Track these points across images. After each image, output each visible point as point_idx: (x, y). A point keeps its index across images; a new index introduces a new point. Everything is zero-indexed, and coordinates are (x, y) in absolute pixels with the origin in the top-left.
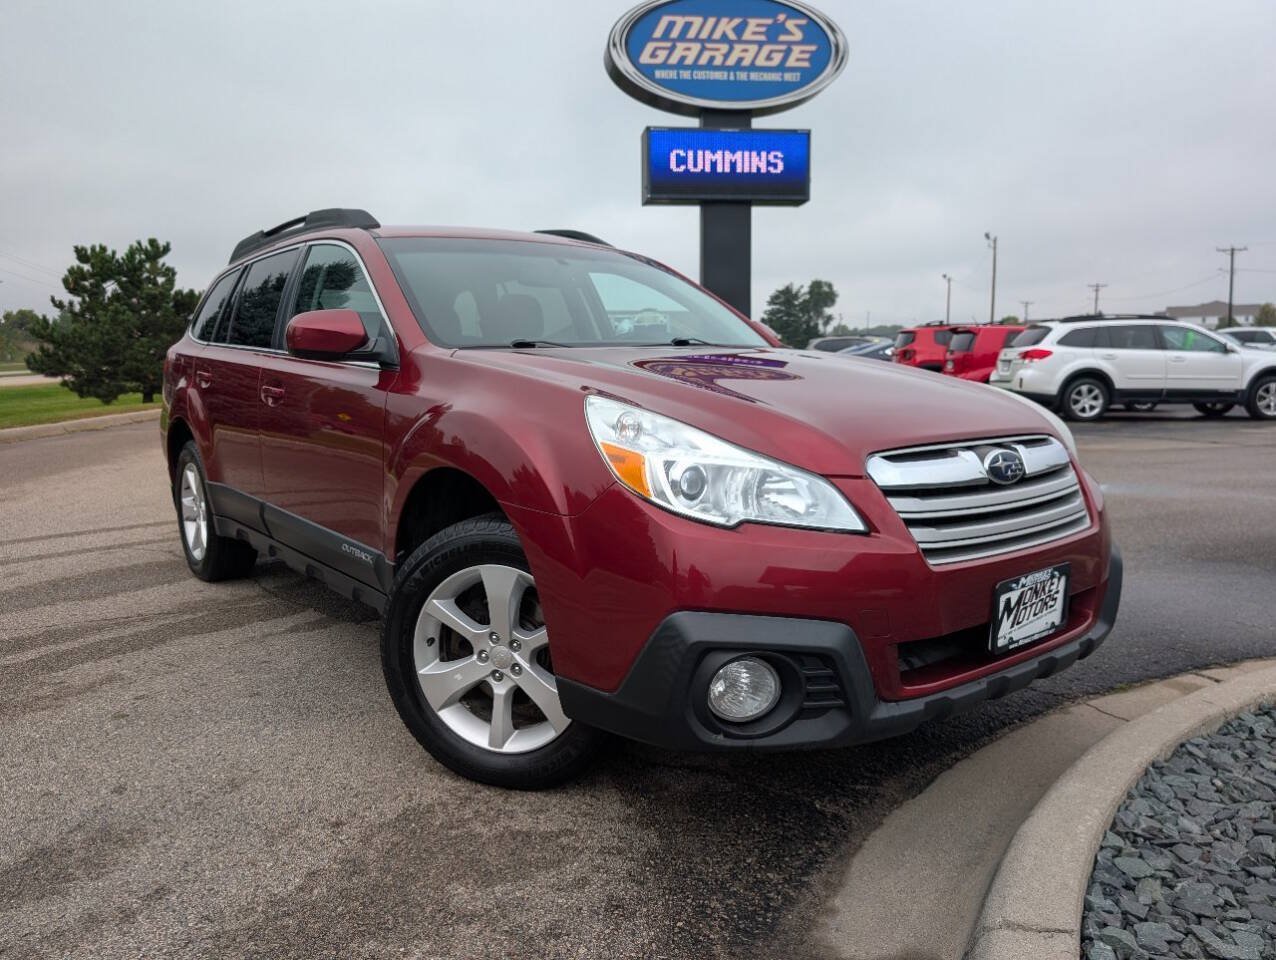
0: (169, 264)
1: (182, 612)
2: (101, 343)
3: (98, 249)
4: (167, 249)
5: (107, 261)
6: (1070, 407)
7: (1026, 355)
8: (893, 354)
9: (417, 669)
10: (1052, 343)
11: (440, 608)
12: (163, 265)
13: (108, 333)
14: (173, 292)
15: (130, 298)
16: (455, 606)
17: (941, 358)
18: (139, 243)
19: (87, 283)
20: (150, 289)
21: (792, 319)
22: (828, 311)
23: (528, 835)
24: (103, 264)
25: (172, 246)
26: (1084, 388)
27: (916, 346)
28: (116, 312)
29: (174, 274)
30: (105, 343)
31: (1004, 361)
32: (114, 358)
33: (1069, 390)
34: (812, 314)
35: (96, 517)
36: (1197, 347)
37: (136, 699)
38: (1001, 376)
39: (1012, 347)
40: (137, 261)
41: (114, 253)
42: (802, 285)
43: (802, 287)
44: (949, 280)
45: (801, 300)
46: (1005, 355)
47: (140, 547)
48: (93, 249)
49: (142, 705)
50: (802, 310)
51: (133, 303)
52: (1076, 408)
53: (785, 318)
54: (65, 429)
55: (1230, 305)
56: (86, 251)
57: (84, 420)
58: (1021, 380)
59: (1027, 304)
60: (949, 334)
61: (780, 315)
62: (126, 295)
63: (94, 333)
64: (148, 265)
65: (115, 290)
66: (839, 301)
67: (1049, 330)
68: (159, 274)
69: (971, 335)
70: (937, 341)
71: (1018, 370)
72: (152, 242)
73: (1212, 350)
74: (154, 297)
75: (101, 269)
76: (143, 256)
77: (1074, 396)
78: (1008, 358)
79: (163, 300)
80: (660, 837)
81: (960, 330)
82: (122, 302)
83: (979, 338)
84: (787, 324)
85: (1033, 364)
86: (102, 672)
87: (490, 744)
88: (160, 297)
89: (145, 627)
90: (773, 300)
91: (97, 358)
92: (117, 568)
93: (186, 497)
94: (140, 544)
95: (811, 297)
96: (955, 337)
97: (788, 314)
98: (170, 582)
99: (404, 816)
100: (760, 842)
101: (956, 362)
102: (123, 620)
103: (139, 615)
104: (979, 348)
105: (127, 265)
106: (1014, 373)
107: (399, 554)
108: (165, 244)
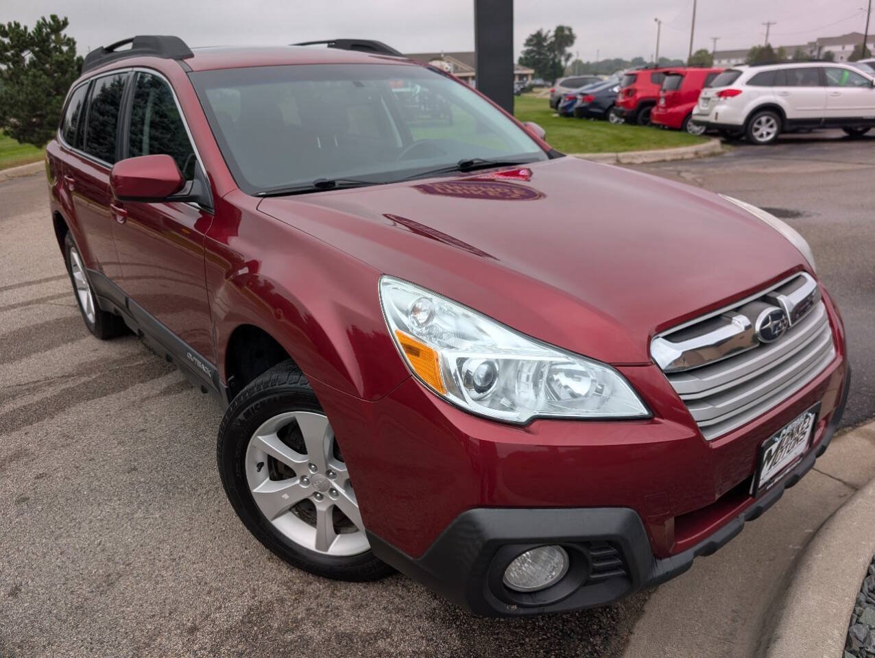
0: (69, 35)
1: (80, 374)
2: (27, 102)
3: (13, 25)
4: (65, 23)
5: (22, 36)
6: (752, 133)
7: (721, 94)
8: (620, 92)
9: (251, 488)
10: (742, 84)
11: (266, 442)
12: (65, 36)
13: (31, 94)
14: (75, 58)
15: (44, 64)
16: (278, 439)
17: (656, 94)
18: (44, 19)
19: (9, 54)
20: (57, 56)
21: (542, 57)
22: (568, 50)
23: (350, 637)
24: (19, 38)
25: (69, 20)
26: (764, 119)
27: (637, 86)
28: (35, 76)
29: (74, 43)
30: (30, 101)
31: (704, 99)
32: (38, 113)
33: (752, 121)
34: (556, 53)
35: (21, 269)
36: (850, 84)
37: (37, 478)
38: (701, 110)
39: (711, 87)
40: (44, 34)
41: (26, 28)
42: (549, 30)
43: (549, 31)
44: (659, 23)
45: (548, 42)
46: (706, 94)
47: (52, 301)
48: (10, 25)
49: (42, 484)
50: (549, 50)
51: (47, 68)
52: (756, 134)
53: (537, 57)
54: (6, 175)
55: (866, 36)
56: (4, 27)
57: (20, 167)
58: (717, 114)
59: (715, 39)
60: (662, 75)
61: (532, 55)
62: (40, 62)
63: (21, 93)
64: (53, 37)
65: (32, 58)
66: (576, 42)
67: (740, 73)
68: (62, 44)
69: (678, 78)
70: (653, 82)
71: (715, 105)
72: (54, 17)
73: (861, 85)
74: (62, 63)
75: (18, 41)
76: (48, 30)
77: (756, 126)
78: (708, 96)
79: (69, 64)
80: (461, 638)
81: (671, 73)
82: (38, 68)
83: (685, 80)
84: (539, 61)
85: (727, 101)
86: (12, 446)
87: (317, 547)
88: (66, 63)
89: (50, 392)
90: (529, 42)
91: (26, 113)
92: (33, 326)
93: (76, 272)
94: (52, 298)
95: (556, 40)
96: (668, 80)
97: (539, 53)
98: (72, 340)
99: (247, 620)
100: (543, 639)
101: (667, 99)
102: (32, 386)
103: (47, 378)
104: (686, 86)
105: (37, 37)
106: (712, 107)
107: (229, 379)
108: (64, 19)
